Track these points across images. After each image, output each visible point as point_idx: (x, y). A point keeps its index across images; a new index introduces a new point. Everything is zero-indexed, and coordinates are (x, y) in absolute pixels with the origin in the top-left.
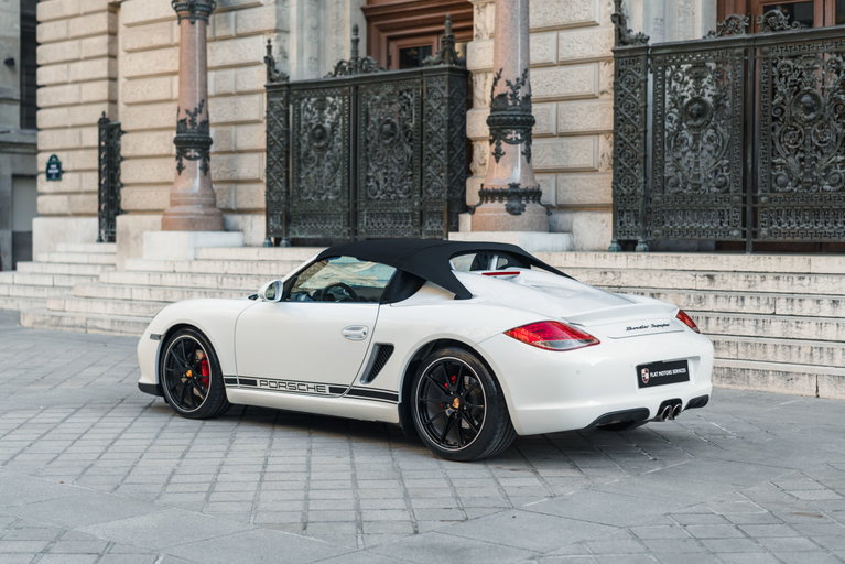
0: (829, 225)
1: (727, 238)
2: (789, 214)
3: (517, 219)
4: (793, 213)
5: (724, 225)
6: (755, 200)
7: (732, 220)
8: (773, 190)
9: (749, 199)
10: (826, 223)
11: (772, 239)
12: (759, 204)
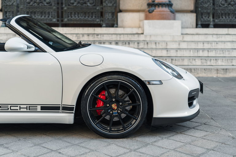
0: (90, 17)
1: (51, 22)
2: (75, 14)
4: (77, 13)
5: (50, 17)
6: (62, 8)
7: (53, 15)
9: (60, 8)
10: (89, 17)
11: (69, 22)
12: (64, 10)
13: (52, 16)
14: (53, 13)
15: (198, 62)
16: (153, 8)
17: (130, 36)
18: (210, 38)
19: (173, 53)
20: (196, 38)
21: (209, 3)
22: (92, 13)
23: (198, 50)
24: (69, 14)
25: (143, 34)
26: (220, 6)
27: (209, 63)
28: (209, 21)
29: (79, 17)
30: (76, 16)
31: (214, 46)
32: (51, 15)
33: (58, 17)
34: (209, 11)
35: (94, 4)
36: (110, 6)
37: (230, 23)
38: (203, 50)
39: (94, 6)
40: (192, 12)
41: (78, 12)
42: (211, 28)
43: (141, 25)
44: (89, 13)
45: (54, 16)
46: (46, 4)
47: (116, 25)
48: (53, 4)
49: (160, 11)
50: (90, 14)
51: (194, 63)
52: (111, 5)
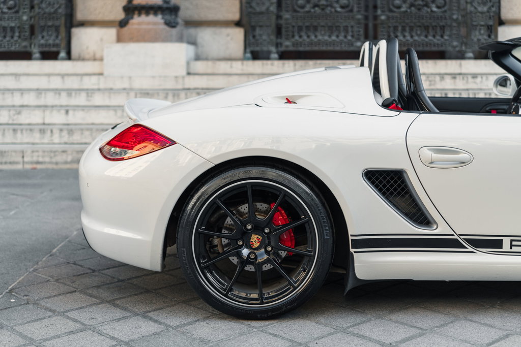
0: (438, 37)
1: (352, 49)
2: (404, 30)
3: (174, 31)
4: (407, 29)
5: (349, 38)
6: (376, 18)
7: (355, 34)
8: (391, 11)
9: (371, 17)
10: (434, 36)
12: (379, 22)
13: (353, 36)
14: (356, 29)
22: (443, 28)
24: (392, 29)
29: (412, 37)
30: (407, 34)
32: (350, 34)
33: (366, 37)
35: (446, 8)
36: (482, 13)
41: (410, 27)
44: (434, 28)
45: (358, 35)
46: (339, 9)
48: (355, 9)
50: (438, 29)
52: (485, 9)
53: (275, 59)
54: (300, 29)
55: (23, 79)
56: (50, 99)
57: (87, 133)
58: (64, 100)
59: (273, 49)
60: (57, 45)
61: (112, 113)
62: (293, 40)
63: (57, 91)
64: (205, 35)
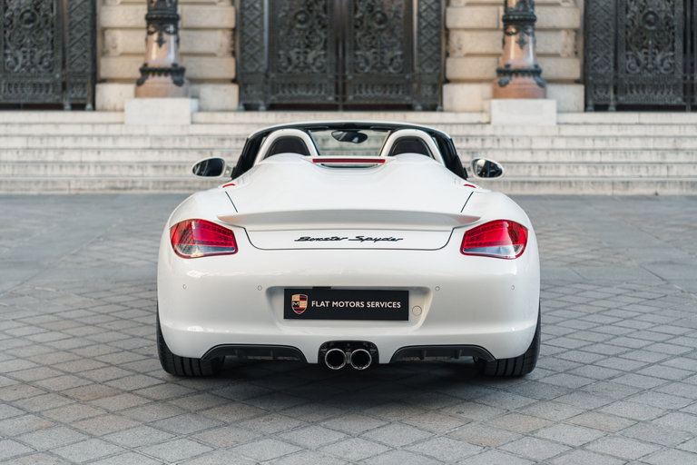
0: (394, 93)
1: (325, 102)
2: (367, 87)
3: (181, 89)
4: (370, 86)
5: (323, 93)
6: (344, 77)
7: (328, 90)
8: (356, 72)
9: (340, 77)
10: (391, 92)
11: (356, 102)
12: (347, 81)
13: (326, 92)
14: (328, 86)
15: (583, 171)
16: (506, 78)
17: (468, 128)
18: (606, 131)
19: (541, 157)
20: (582, 131)
21: (607, 68)
22: (398, 86)
23: (583, 151)
24: (357, 87)
25: (489, 123)
26: (627, 72)
27: (600, 173)
28: (608, 99)
29: (373, 93)
30: (369, 90)
31: (612, 144)
32: (324, 90)
33: (337, 92)
34: (607, 81)
35: (401, 70)
36: (429, 74)
37: (646, 103)
38: (593, 151)
39: (401, 72)
40: (577, 82)
41: (372, 84)
42: (612, 111)
43: (486, 107)
44: (391, 86)
45: (330, 91)
46: (315, 71)
47: (439, 108)
48: (328, 71)
49: (520, 84)
50: (394, 86)
51: (576, 172)
52: (431, 71)
53: (263, 111)
54: (283, 86)
55: (61, 127)
56: (84, 143)
57: (115, 168)
58: (95, 143)
59: (261, 102)
60: (84, 99)
61: (132, 153)
62: (278, 95)
63: (90, 137)
64: (207, 91)
